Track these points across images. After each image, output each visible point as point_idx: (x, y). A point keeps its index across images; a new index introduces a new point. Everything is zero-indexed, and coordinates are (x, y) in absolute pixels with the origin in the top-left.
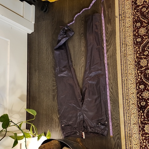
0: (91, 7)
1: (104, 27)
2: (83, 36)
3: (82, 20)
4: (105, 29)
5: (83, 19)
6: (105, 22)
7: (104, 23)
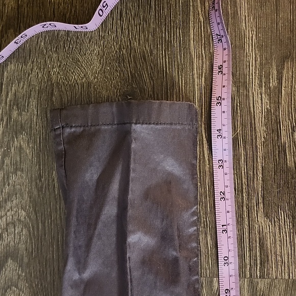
0: (107, 12)
1: (232, 230)
2: (21, 284)
3: (15, 129)
4: (241, 257)
5: (25, 117)
6: (238, 190)
7: (230, 194)
